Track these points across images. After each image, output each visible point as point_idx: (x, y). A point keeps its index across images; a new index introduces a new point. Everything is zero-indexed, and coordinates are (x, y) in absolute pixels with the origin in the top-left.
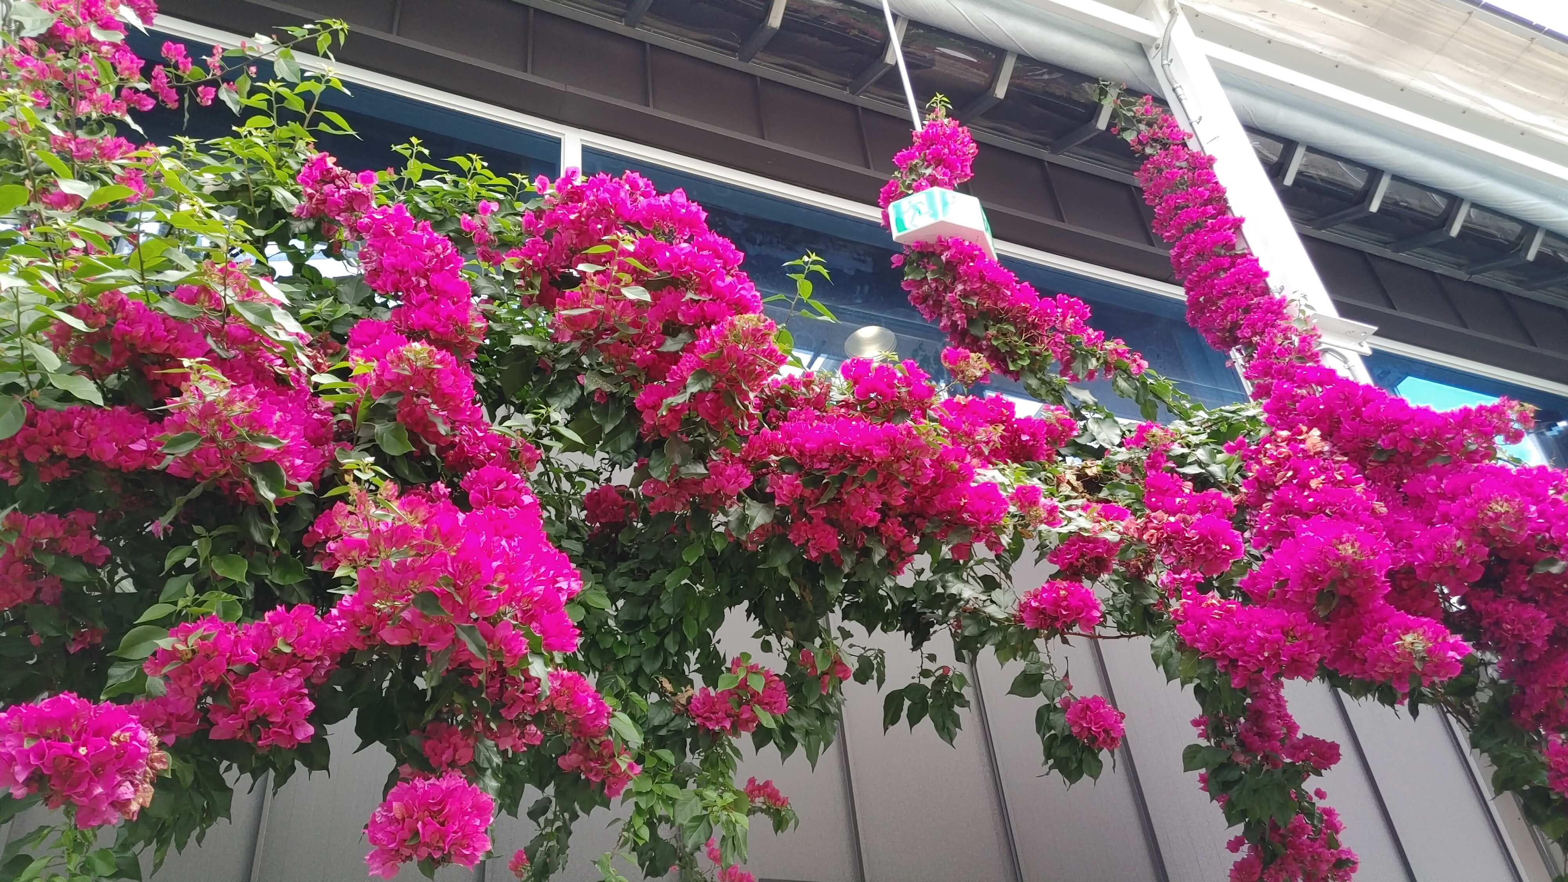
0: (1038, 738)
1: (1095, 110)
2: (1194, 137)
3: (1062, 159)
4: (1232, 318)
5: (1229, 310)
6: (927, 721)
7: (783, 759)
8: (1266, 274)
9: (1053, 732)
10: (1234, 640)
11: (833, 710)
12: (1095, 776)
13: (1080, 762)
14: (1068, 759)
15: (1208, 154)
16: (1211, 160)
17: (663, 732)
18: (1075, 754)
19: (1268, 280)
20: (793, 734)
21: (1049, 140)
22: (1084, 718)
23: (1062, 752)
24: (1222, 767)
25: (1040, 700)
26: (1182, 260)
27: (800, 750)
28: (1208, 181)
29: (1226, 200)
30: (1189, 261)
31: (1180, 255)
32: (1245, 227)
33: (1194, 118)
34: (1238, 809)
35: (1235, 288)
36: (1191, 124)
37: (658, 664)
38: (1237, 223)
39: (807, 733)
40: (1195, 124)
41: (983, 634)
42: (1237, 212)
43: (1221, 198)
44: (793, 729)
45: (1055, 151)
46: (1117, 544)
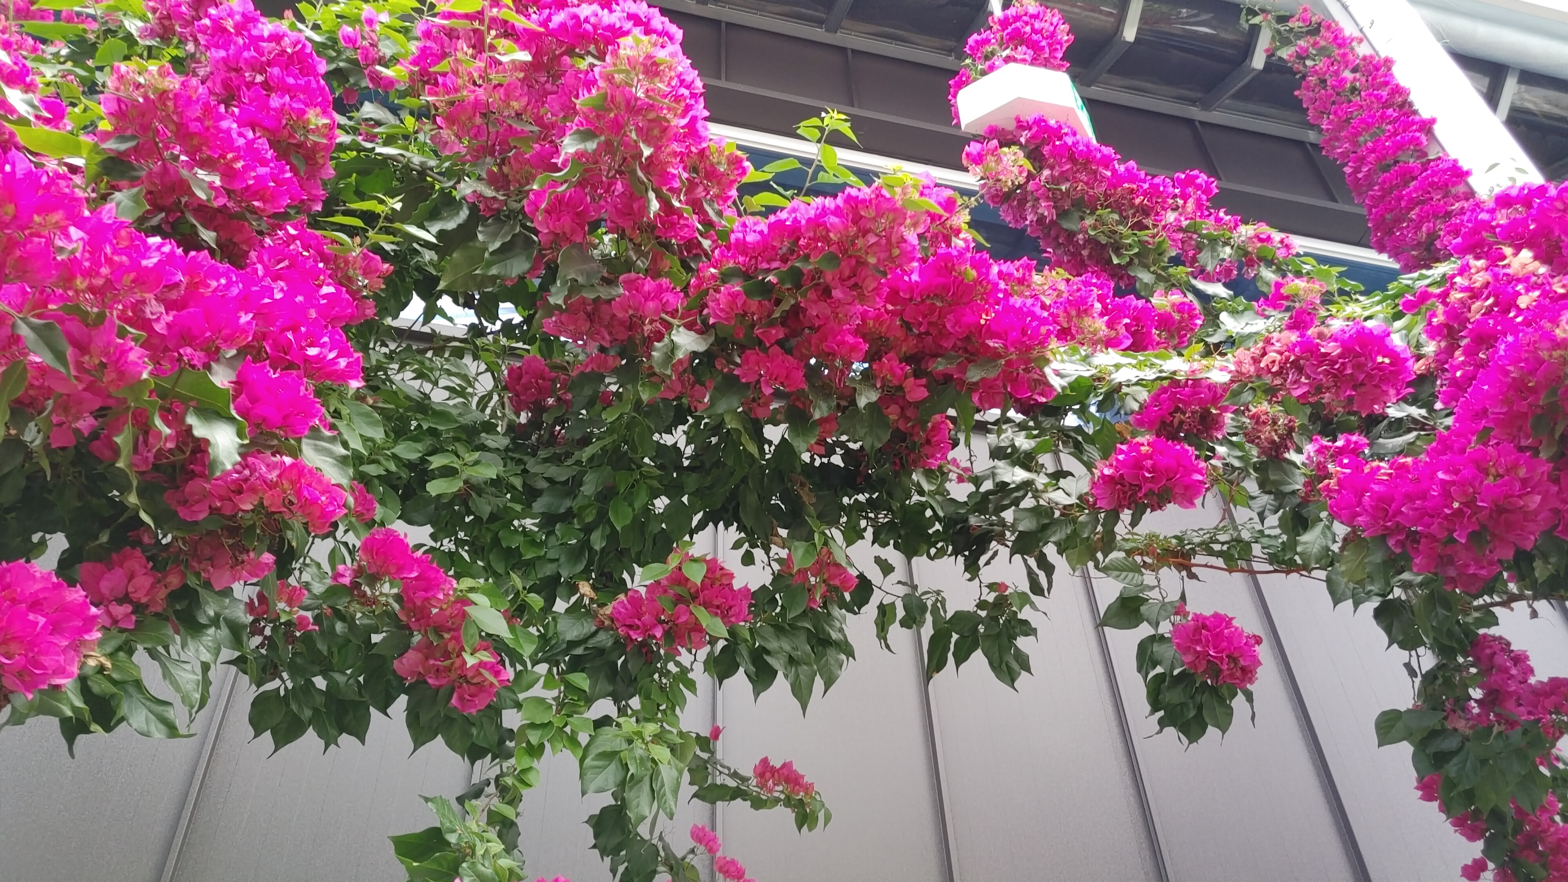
0: (1139, 678)
1: (1247, 49)
2: (1365, 41)
3: (1216, 116)
4: (1428, 229)
5: (1421, 219)
6: (978, 658)
7: (757, 694)
8: (1468, 173)
9: (1159, 670)
10: (1410, 498)
11: (835, 635)
12: (1224, 728)
13: (1200, 708)
14: (1183, 705)
15: (1383, 55)
16: (1388, 62)
17: (579, 651)
18: (1192, 697)
19: (1471, 180)
20: (769, 659)
21: (1199, 95)
22: (1199, 642)
23: (1172, 696)
24: (1434, 734)
25: (1145, 630)
26: (1360, 176)
27: (781, 684)
28: (1386, 83)
29: (1411, 105)
30: (1367, 176)
31: (1357, 170)
32: (1437, 129)
33: (1364, 23)
34: (1461, 788)
35: (1429, 193)
36: (1361, 30)
37: (580, 567)
38: (1427, 126)
39: (792, 661)
40: (1365, 30)
41: (1044, 528)
42: (1425, 114)
43: (1405, 102)
44: (768, 653)
45: (1206, 106)
46: (1225, 387)
